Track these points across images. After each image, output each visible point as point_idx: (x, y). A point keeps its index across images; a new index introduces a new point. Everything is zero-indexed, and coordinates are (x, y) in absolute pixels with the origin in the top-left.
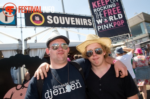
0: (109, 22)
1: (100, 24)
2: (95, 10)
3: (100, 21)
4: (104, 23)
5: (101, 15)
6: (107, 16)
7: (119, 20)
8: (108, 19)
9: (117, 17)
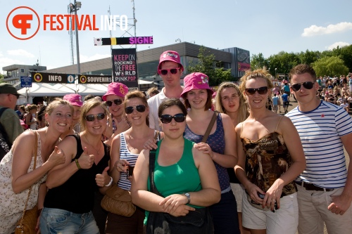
0: (125, 76)
1: (118, 76)
2: (115, 63)
3: (118, 74)
4: (120, 76)
5: (119, 68)
6: (125, 70)
7: (133, 76)
8: (124, 73)
9: (131, 73)
